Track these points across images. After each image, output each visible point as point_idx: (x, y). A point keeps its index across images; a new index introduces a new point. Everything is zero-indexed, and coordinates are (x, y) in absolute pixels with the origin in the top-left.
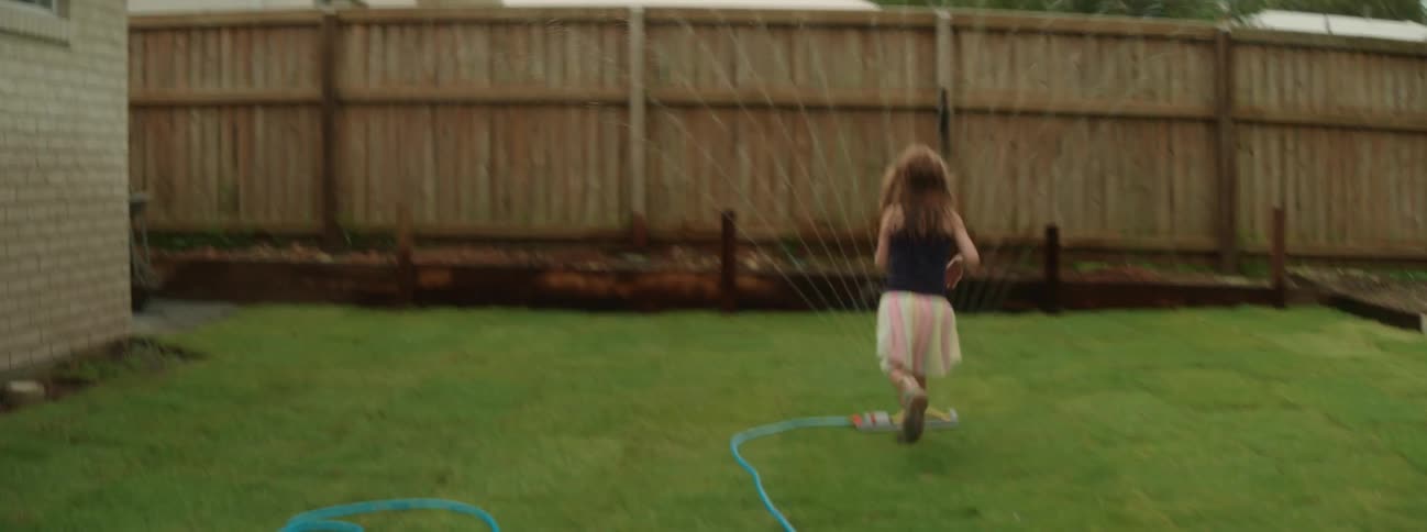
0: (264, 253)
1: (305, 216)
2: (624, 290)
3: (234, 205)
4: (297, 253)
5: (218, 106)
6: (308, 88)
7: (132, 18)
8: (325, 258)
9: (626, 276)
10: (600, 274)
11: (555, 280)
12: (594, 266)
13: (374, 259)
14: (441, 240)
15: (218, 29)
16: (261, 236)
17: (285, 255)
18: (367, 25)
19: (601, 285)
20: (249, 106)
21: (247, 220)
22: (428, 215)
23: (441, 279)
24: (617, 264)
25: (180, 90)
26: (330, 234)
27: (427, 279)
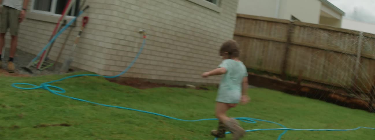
0: (266, 76)
1: (278, 70)
2: (348, 101)
3: (261, 64)
4: (274, 78)
5: (261, 40)
6: (284, 39)
7: (238, 14)
8: (280, 80)
9: (349, 98)
10: (343, 96)
11: (333, 96)
12: (343, 94)
13: (293, 82)
14: (309, 81)
15: (264, 21)
16: (266, 72)
17: (271, 78)
18: (300, 26)
19: (343, 99)
20: (269, 41)
21: (264, 68)
22: (307, 75)
23: (306, 90)
24: (347, 95)
25: (252, 34)
26: (283, 75)
27: (303, 90)
